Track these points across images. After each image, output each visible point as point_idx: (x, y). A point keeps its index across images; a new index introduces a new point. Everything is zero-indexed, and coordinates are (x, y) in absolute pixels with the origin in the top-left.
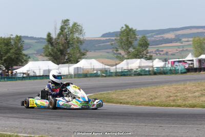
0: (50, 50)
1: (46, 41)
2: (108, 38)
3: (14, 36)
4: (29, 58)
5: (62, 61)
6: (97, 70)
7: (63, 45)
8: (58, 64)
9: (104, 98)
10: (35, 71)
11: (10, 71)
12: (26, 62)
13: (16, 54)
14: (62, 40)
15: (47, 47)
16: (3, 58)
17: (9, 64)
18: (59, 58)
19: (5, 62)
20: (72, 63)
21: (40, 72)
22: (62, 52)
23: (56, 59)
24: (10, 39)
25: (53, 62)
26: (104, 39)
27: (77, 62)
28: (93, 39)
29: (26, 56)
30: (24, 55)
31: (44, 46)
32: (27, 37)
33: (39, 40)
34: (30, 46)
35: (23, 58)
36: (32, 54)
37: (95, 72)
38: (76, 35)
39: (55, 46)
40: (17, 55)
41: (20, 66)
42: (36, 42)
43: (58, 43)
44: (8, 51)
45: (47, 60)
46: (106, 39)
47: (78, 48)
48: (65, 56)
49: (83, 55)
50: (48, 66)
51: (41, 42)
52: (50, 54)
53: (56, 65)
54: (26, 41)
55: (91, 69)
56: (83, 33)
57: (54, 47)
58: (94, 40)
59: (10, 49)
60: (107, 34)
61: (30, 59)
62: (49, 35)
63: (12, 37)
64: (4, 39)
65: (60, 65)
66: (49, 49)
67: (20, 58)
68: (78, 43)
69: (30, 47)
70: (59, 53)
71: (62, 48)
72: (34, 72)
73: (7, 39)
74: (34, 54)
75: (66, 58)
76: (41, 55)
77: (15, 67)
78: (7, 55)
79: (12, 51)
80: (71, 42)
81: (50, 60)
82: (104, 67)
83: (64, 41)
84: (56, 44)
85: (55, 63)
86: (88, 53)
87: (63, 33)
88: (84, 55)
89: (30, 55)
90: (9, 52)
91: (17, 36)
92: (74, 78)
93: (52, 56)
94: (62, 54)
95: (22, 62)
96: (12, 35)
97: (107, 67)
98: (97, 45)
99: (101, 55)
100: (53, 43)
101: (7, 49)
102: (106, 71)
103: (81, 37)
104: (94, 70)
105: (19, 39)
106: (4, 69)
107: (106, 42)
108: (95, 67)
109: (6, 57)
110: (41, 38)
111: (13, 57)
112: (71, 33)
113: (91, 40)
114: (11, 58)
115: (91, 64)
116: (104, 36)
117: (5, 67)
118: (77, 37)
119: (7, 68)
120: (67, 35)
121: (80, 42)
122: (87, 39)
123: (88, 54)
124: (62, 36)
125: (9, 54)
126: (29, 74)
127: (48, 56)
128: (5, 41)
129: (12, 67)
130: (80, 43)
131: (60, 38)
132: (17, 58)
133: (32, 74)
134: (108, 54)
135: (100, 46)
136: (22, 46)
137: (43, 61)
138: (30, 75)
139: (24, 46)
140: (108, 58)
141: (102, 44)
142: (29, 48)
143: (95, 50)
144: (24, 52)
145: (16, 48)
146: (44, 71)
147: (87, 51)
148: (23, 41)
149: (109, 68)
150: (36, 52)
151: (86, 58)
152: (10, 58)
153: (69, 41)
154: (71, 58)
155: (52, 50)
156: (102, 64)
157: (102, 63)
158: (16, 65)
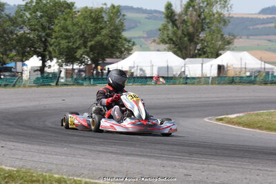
0: (170, 32)
1: (163, 16)
2: (270, 16)
3: (109, 6)
4: (134, 44)
5: (192, 53)
6: (252, 71)
7: (193, 25)
8: (184, 58)
9: (263, 121)
10: (144, 68)
11: (99, 67)
12: (129, 51)
13: (112, 38)
14: (192, 17)
15: (165, 28)
16: (89, 44)
17: (98, 54)
18: (186, 48)
19: (91, 50)
20: (208, 57)
21: (152, 70)
22: (192, 37)
23: (180, 49)
24: (101, 10)
25: (175, 53)
26: (265, 17)
27: (217, 55)
28: (245, 16)
29: (129, 41)
30: (126, 40)
31: (160, 26)
32: (131, 9)
33: (151, 14)
34: (136, 24)
35: (123, 46)
36: (140, 37)
37: (248, 74)
38: (216, 9)
39: (178, 25)
40: (114, 40)
41: (117, 58)
42: (146, 18)
43: (184, 22)
44: (97, 32)
45: (165, 50)
46: (268, 18)
47: (219, 31)
48: (197, 44)
49: (227, 44)
50: (167, 61)
51: (156, 18)
52: (171, 39)
53: (181, 60)
54: (129, 15)
55: (241, 68)
56: (229, 6)
57: (178, 28)
58: (248, 18)
59: (102, 28)
60: (269, 8)
61: (134, 47)
62: (169, 7)
63: (104, 7)
64: (91, 11)
65: (187, 60)
66: (168, 30)
67: (119, 45)
68: (219, 22)
69: (137, 26)
70: (186, 39)
71: (191, 30)
72: (141, 70)
73: (96, 11)
74: (143, 37)
75: (198, 48)
76: (154, 41)
77: (108, 60)
78: (96, 39)
79: (104, 32)
80: (208, 21)
81: (169, 50)
82: (263, 67)
83: (195, 18)
84: (181, 23)
85: (179, 56)
86: (236, 40)
87: (194, 3)
88: (229, 43)
89: (135, 40)
90: (100, 34)
91: (113, 7)
92: (212, 84)
93: (174, 43)
94: (191, 40)
95: (121, 52)
96: (105, 4)
97: (268, 66)
98: (251, 27)
99: (258, 45)
100: (176, 20)
101: (96, 28)
102: (268, 73)
103: (225, 13)
104: (246, 72)
105: (116, 11)
106: (89, 62)
107: (267, 23)
108: (249, 66)
109: (93, 43)
110: (156, 11)
111: (107, 42)
112: (207, 4)
113: (243, 18)
114: (103, 44)
115: (241, 59)
116: (264, 11)
117: (92, 60)
118: (217, 12)
119: (95, 61)
120: (200, 7)
121: (224, 21)
122: (235, 16)
123: (237, 42)
124: (191, 9)
125: (98, 38)
126: (132, 73)
127: (167, 43)
128: (92, 14)
129: (104, 60)
130: (222, 23)
131: (189, 13)
132: (113, 46)
133: (138, 73)
134: (270, 44)
135: (257, 28)
136: (122, 24)
137: (158, 51)
138: (135, 75)
139: (126, 24)
140: (269, 50)
141: (260, 26)
142: (133, 28)
143: (248, 36)
144: (125, 34)
145: (112, 28)
146: (160, 69)
147: (235, 37)
148: (124, 15)
149: (272, 69)
150: (145, 35)
151: (233, 50)
152: (100, 44)
153: (205, 19)
154: (207, 48)
155: (175, 33)
156: (260, 62)
157: (261, 59)
158: (111, 57)
